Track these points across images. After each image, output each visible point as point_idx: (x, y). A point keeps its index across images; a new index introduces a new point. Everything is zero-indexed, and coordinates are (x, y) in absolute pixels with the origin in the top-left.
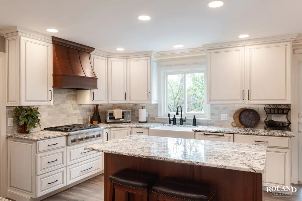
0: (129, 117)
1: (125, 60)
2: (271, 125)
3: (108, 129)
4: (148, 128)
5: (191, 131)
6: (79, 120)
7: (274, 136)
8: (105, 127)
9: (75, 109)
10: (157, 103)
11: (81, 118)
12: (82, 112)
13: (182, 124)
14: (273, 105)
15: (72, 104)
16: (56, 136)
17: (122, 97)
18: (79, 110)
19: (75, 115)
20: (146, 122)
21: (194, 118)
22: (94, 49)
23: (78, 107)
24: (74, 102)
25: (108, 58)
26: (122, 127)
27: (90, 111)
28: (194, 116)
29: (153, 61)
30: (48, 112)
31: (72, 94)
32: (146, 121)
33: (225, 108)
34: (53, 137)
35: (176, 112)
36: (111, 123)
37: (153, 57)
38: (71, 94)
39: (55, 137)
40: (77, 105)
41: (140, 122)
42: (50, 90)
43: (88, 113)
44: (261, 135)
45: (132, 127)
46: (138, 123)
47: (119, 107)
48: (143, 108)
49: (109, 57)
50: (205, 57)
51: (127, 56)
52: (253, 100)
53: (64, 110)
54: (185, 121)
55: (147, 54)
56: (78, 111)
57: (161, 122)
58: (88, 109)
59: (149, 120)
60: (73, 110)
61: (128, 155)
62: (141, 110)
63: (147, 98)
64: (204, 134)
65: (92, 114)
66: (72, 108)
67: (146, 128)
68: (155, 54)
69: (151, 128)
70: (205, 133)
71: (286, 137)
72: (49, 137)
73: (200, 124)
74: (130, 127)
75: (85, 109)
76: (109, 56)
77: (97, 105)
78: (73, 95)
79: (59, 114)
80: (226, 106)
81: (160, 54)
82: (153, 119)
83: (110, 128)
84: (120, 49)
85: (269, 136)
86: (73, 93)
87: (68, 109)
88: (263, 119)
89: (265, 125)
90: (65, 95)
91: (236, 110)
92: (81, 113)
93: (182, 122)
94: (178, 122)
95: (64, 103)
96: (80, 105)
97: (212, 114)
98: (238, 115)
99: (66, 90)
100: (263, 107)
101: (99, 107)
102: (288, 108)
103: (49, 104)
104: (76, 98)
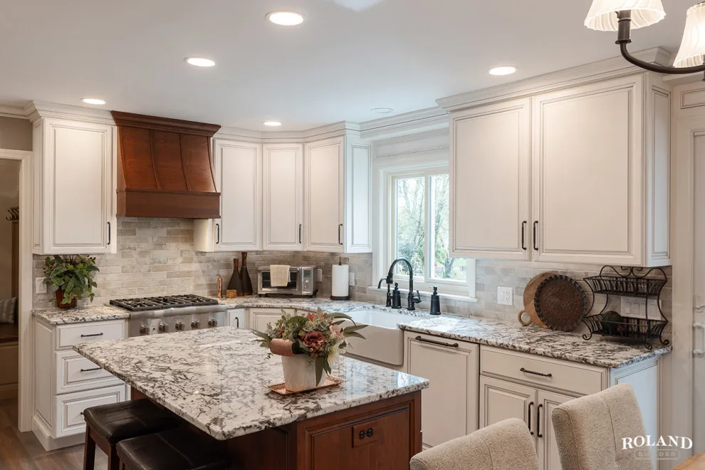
0: (306, 286)
1: (301, 146)
6: (198, 286)
9: (190, 261)
10: (368, 250)
11: (203, 281)
12: (205, 269)
13: (411, 308)
14: (624, 267)
15: (182, 252)
17: (293, 236)
18: (198, 264)
19: (189, 274)
20: (347, 298)
21: (435, 293)
22: (219, 127)
23: (195, 258)
24: (185, 247)
26: (274, 308)
27: (226, 265)
28: (435, 289)
29: (354, 147)
30: (123, 267)
31: (183, 228)
32: (347, 295)
33: (506, 272)
36: (267, 296)
37: (353, 138)
38: (177, 228)
40: (194, 253)
41: (333, 298)
42: (108, 223)
43: (223, 272)
48: (340, 264)
49: (264, 141)
51: (305, 136)
52: (547, 250)
53: (160, 262)
54: (418, 301)
56: (195, 267)
58: (222, 262)
59: (357, 294)
60: (182, 263)
62: (336, 268)
63: (334, 239)
64: (419, 338)
65: (226, 273)
66: (180, 260)
68: (358, 127)
70: (422, 336)
73: (451, 311)
75: (215, 261)
76: (265, 138)
77: (244, 254)
78: (183, 232)
79: (149, 271)
80: (510, 264)
81: (367, 129)
82: (364, 290)
86: (182, 226)
87: (170, 262)
90: (163, 232)
91: (531, 276)
92: (204, 272)
93: (413, 302)
94: (405, 301)
95: (162, 249)
96: (200, 253)
97: (479, 287)
98: (533, 291)
99: (167, 221)
101: (250, 258)
103: (106, 251)
104: (190, 237)
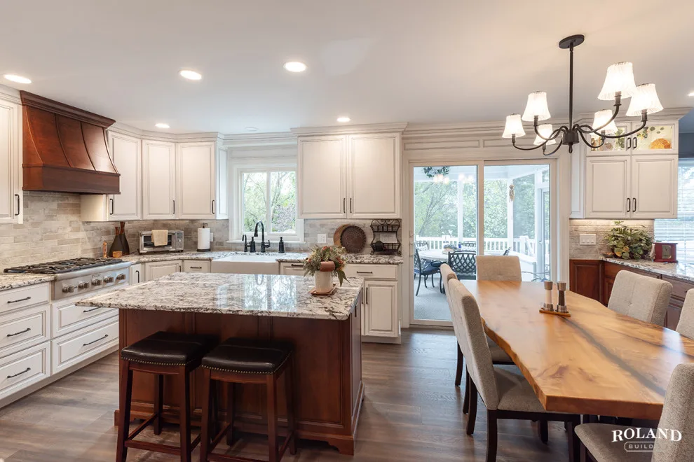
0: (179, 243)
1: (173, 144)
2: (380, 249)
3: (140, 265)
4: (210, 260)
5: (275, 262)
6: (84, 251)
7: (380, 264)
8: (134, 262)
9: (78, 230)
10: (226, 218)
11: (89, 246)
12: (90, 236)
13: (263, 251)
14: (382, 220)
15: (70, 222)
16: (27, 284)
17: (168, 209)
18: (85, 232)
19: (77, 240)
20: (209, 250)
21: (281, 240)
22: (114, 121)
23: (82, 227)
24: (74, 218)
25: (142, 140)
26: (166, 260)
27: (108, 233)
28: (281, 238)
29: (220, 149)
30: (15, 238)
31: (71, 202)
32: (209, 248)
33: (322, 226)
34: (20, 286)
35: (254, 233)
36: (148, 253)
37: (220, 143)
38: (66, 202)
39: (24, 286)
40: (81, 223)
41: (198, 250)
42: (16, 195)
43: (104, 238)
44: (365, 263)
45: (183, 260)
46: (196, 252)
47: (164, 225)
48: (204, 227)
49: (143, 137)
50: (295, 147)
51: (176, 138)
52: (356, 213)
53: (51, 232)
54: (268, 246)
55: (210, 137)
56: (82, 235)
57: (232, 248)
58: (104, 230)
59: (215, 247)
60: (71, 231)
61: (154, 309)
62: (201, 230)
63: (208, 210)
64: (292, 265)
65: (112, 238)
66: (69, 229)
67: (207, 260)
68: (223, 137)
69: (214, 260)
70: (294, 264)
71: (393, 264)
72: (10, 286)
73: (289, 250)
74: (180, 259)
75: (98, 229)
76: (145, 135)
77: (122, 223)
78: (73, 205)
79: (42, 239)
80: (325, 221)
81: (229, 139)
82: (221, 244)
83: (143, 263)
84: (162, 126)
85: (373, 263)
86: (71, 200)
87: (60, 232)
88: (370, 240)
89: (372, 249)
90: (54, 205)
91: (337, 227)
92: (89, 238)
93: (265, 247)
94: (258, 248)
95: (53, 220)
96: (87, 222)
97: (305, 235)
98: (339, 234)
99: (57, 195)
100: (369, 222)
101: (127, 225)
102: (397, 224)
103: (14, 221)
104: (77, 209)
